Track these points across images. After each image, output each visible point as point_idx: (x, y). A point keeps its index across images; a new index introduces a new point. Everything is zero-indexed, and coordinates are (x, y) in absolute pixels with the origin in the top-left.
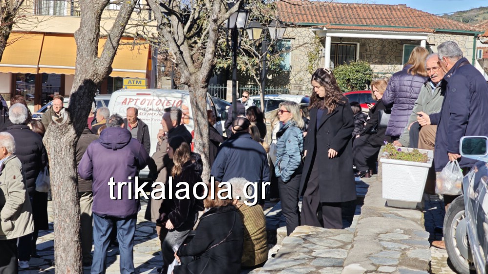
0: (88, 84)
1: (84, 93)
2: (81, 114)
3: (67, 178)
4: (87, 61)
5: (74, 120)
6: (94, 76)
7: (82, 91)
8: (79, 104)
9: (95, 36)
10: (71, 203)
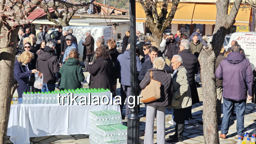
0: (222, 29)
1: (220, 34)
2: (218, 45)
3: (210, 79)
4: (222, 17)
5: (214, 48)
6: (225, 25)
7: (219, 33)
8: (217, 40)
9: (227, 3)
10: (212, 92)
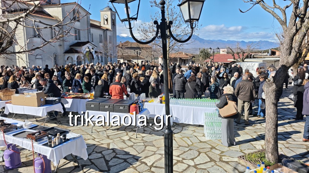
0: (283, 67)
1: (281, 71)
2: (279, 79)
3: (271, 104)
4: (284, 57)
5: (276, 81)
6: (287, 63)
8: (279, 75)
9: (289, 47)
